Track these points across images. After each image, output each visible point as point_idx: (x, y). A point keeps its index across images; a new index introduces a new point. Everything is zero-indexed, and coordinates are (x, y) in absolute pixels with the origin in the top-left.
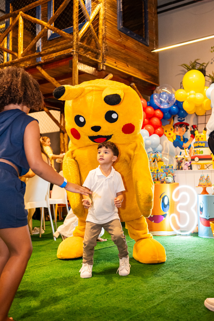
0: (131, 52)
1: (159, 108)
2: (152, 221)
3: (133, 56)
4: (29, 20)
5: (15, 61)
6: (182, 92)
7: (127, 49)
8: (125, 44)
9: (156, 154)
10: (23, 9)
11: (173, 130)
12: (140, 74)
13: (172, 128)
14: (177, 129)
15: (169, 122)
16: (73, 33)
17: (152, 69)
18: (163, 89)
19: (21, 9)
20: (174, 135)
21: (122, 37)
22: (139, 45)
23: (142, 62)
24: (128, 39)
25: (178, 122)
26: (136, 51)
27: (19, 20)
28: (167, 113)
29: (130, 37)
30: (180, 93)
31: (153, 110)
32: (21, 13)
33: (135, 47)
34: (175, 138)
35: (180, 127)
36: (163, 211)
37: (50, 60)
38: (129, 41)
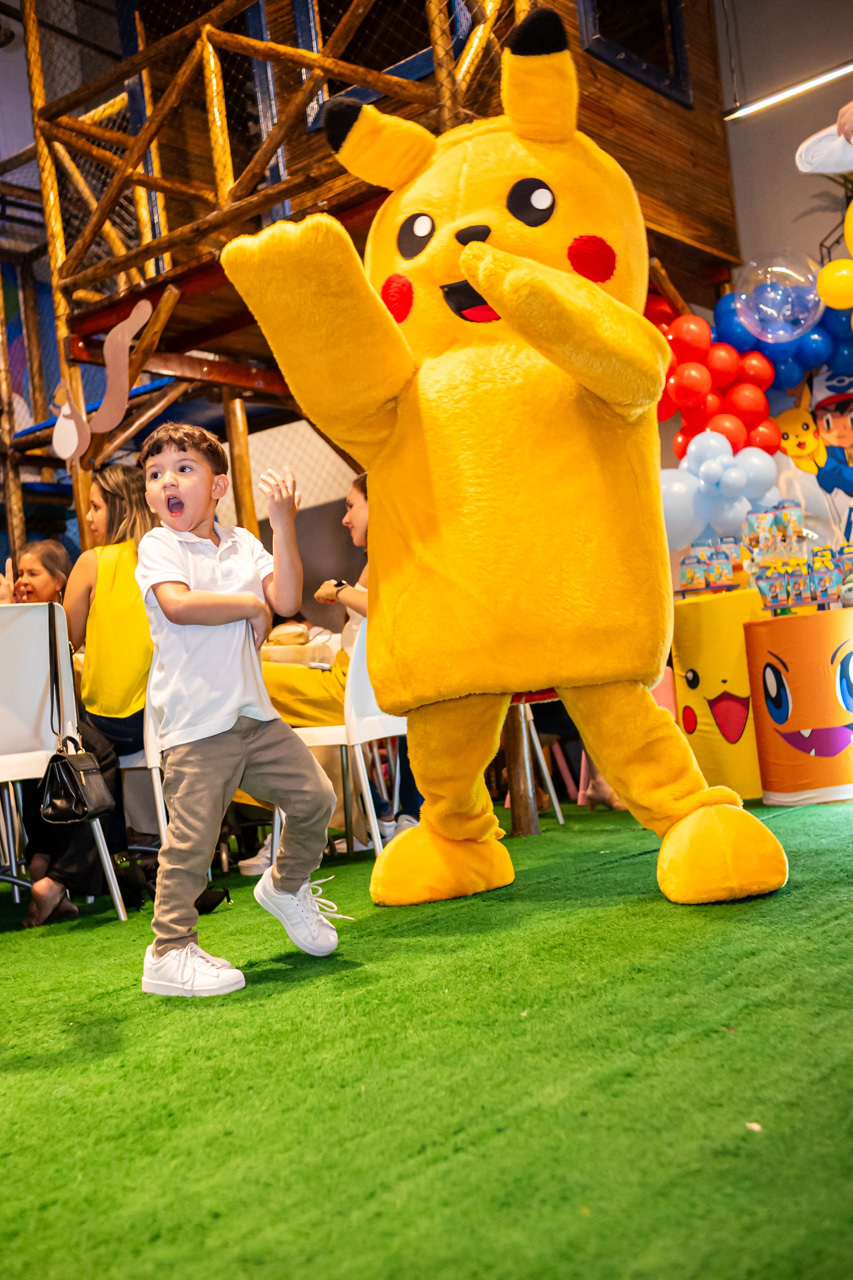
0: (637, 138)
1: (758, 347)
2: (809, 752)
3: (645, 152)
4: (245, 53)
5: (210, 222)
6: (844, 272)
7: (620, 124)
8: (612, 106)
9: (778, 513)
10: (215, 12)
11: (813, 427)
12: (674, 223)
13: (809, 420)
14: (828, 422)
15: (794, 399)
16: (433, 73)
17: (712, 197)
18: (771, 267)
19: (206, 16)
20: (818, 446)
21: (599, 77)
22: (660, 106)
23: (676, 172)
24: (621, 86)
25: (828, 394)
26: (652, 133)
27: (205, 62)
28: (785, 362)
29: (625, 78)
30: (838, 274)
31: (735, 355)
32: (209, 31)
33: (648, 117)
34: (822, 459)
35: (838, 414)
36: (848, 709)
37: (352, 195)
38: (623, 91)
